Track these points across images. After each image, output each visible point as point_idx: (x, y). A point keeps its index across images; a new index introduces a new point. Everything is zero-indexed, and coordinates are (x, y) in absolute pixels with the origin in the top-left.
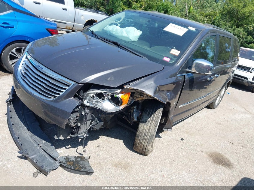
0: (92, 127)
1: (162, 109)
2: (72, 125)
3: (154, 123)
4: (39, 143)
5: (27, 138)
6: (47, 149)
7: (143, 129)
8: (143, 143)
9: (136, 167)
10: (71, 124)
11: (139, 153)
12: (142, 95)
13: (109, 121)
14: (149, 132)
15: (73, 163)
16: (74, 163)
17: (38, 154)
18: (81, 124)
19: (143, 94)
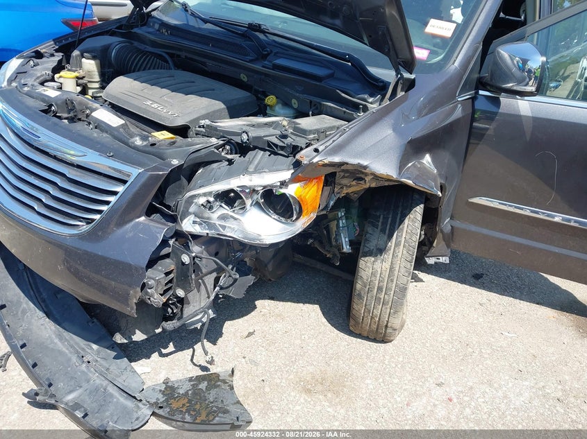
0: (222, 292)
1: (422, 206)
2: (157, 299)
3: (405, 252)
4: (83, 353)
5: (49, 341)
6: (108, 369)
7: (373, 274)
8: (377, 312)
9: (368, 384)
10: (152, 299)
11: (367, 338)
12: (361, 179)
13: (270, 261)
14: (392, 281)
15: (186, 400)
16: (190, 401)
17: (85, 385)
18: (187, 291)
19: (363, 173)
